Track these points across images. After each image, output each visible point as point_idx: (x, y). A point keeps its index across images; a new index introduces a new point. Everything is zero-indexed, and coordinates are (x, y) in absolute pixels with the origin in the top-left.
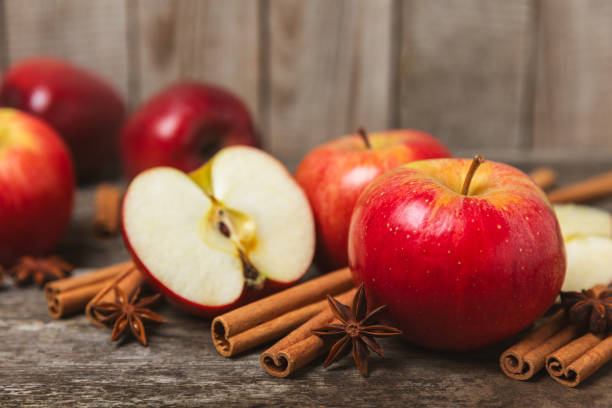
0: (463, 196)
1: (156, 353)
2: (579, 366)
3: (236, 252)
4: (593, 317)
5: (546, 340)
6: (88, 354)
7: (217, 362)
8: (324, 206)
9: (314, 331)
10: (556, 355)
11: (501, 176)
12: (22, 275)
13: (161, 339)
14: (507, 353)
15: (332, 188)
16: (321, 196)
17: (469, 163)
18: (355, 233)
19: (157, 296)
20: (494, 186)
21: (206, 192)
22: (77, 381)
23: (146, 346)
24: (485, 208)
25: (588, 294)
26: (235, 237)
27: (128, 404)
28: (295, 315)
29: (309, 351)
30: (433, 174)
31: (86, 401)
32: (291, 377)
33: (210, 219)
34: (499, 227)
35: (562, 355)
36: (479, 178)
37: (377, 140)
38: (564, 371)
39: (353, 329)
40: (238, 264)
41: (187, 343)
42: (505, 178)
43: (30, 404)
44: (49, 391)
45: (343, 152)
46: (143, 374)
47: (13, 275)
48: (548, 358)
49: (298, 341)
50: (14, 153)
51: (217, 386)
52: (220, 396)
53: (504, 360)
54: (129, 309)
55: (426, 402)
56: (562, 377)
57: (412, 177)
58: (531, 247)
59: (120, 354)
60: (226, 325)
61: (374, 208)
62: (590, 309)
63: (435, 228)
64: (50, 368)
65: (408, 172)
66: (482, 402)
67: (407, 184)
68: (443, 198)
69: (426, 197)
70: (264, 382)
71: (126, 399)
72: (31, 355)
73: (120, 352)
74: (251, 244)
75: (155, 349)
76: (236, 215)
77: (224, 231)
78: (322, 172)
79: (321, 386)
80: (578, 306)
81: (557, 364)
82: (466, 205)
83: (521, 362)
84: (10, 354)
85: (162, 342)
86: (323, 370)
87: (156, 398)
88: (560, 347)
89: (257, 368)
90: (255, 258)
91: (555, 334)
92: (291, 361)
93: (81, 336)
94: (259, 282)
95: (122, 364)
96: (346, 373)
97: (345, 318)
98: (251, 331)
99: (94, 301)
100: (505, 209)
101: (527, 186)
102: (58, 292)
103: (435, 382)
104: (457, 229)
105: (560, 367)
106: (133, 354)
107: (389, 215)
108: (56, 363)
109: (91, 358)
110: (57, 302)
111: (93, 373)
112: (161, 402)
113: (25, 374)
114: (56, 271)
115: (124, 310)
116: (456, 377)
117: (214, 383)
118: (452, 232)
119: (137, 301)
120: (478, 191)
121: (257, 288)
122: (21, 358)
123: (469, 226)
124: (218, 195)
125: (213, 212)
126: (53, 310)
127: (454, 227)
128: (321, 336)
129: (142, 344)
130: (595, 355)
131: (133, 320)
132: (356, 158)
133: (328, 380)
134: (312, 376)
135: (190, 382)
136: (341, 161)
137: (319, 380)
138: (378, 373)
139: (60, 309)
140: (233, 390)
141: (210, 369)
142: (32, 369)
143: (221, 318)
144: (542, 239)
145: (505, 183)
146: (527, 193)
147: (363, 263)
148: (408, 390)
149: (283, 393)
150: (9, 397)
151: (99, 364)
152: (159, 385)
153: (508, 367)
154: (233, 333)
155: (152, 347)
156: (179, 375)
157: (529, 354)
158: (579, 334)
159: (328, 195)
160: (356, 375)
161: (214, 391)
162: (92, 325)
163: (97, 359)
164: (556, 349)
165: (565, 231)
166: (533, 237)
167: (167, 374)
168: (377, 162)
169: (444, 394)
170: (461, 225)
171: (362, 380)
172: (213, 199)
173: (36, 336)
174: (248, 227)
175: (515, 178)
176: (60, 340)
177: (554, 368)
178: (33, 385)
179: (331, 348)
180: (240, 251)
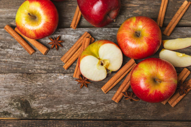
1: (90, 90)
2: (173, 105)
6: (76, 90)
21: (97, 58)
22: (76, 103)
26: (104, 65)
27: (87, 112)
31: (80, 111)
40: (106, 70)
41: (95, 85)
43: (69, 112)
44: (72, 107)
46: (89, 100)
52: (104, 109)
64: (70, 98)
66: (154, 111)
70: (112, 104)
71: (87, 110)
73: (82, 90)
74: (108, 65)
76: (104, 61)
77: (102, 64)
79: (124, 106)
85: (90, 85)
87: (92, 110)
95: (83, 95)
106: (85, 90)
108: (70, 95)
109: (77, 93)
111: (78, 100)
112: (93, 112)
113: (65, 100)
117: (102, 104)
119: (84, 79)
122: (63, 92)
125: (99, 62)
129: (86, 87)
133: (125, 102)
135: (98, 104)
140: (106, 107)
141: (101, 98)
142: (66, 98)
149: (116, 108)
152: (92, 104)
155: (88, 87)
156: (95, 100)
161: (103, 107)
163: (78, 93)
167: (93, 100)
169: (147, 109)
172: (99, 59)
176: (69, 84)
178: (68, 105)
180: (106, 68)
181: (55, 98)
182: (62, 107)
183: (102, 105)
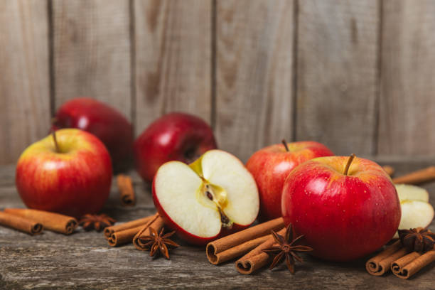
0: (345, 176)
1: (175, 263)
2: (409, 268)
3: (217, 209)
4: (416, 242)
5: (391, 255)
6: (138, 264)
7: (210, 267)
8: (264, 183)
9: (263, 250)
10: (396, 262)
11: (365, 165)
12: (87, 224)
13: (176, 256)
14: (370, 261)
15: (269, 173)
16: (262, 177)
17: (347, 159)
18: (286, 196)
19: (174, 232)
20: (361, 171)
21: (199, 175)
22: (135, 276)
23: (169, 260)
24: (357, 182)
25: (413, 231)
26: (215, 200)
27: (166, 287)
28: (251, 243)
29: (262, 260)
30: (328, 164)
31: (144, 285)
32: (252, 274)
33: (202, 190)
34: (365, 192)
35: (400, 262)
36: (353, 167)
37: (292, 147)
38: (401, 271)
39: (286, 248)
40: (218, 215)
41: (191, 258)
42: (367, 166)
44: (122, 281)
45: (274, 153)
46: (171, 272)
47: (81, 225)
48: (392, 263)
49: (255, 255)
50: (81, 153)
51: (212, 279)
52: (216, 283)
53: (368, 265)
54: (159, 239)
55: (327, 286)
56: (400, 274)
57: (317, 165)
58: (383, 202)
59: (155, 263)
60: (215, 247)
61: (297, 182)
62: (415, 238)
63: (331, 192)
64: (119, 270)
65: (314, 163)
66: (357, 286)
67: (315, 169)
68: (335, 176)
69: (325, 176)
70: (238, 277)
71: (164, 284)
72: (106, 264)
74: (224, 204)
75: (174, 261)
76: (215, 188)
77: (211, 198)
78: (263, 164)
79: (269, 279)
80: (408, 237)
81: (397, 267)
82: (347, 180)
83: (377, 265)
84: (94, 263)
85: (177, 258)
86: (269, 271)
87: (181, 284)
88: (399, 258)
89: (233, 270)
90: (227, 212)
91: (396, 252)
92: (253, 265)
93: (131, 255)
94: (229, 225)
95: (158, 268)
96: (282, 272)
97: (281, 243)
98: (229, 250)
99: (138, 235)
100: (368, 182)
101: (380, 171)
102: (113, 232)
103: (331, 277)
104: (343, 193)
105: (399, 268)
106: (162, 263)
107: (305, 186)
108: (121, 267)
109: (140, 265)
110: (114, 237)
111: (143, 272)
112: (184, 286)
113: (106, 273)
114: (106, 221)
115: (156, 240)
116: (342, 275)
117: (211, 277)
118: (340, 194)
119: (162, 236)
120: (353, 173)
121: (229, 228)
122: (101, 265)
123: (349, 191)
124: (206, 177)
125: (203, 186)
126: (111, 241)
127: (341, 192)
128: (267, 252)
129: (166, 259)
130: (418, 262)
131: (161, 245)
132: (282, 156)
133: (272, 276)
134: (264, 274)
135: (197, 277)
136: (273, 158)
137: (268, 275)
138: (299, 272)
139: (116, 241)
140: (222, 281)
141: (207, 271)
142: (109, 270)
143: (212, 243)
144: (388, 198)
145: (367, 169)
146: (380, 174)
147: (290, 213)
148: (316, 280)
149: (250, 282)
150: (101, 284)
151: (145, 268)
152: (181, 278)
153: (371, 268)
154: (219, 252)
155: (173, 260)
156: (191, 273)
157: (382, 262)
158: (409, 252)
159: (267, 177)
160: (287, 273)
161: (211, 281)
162: (137, 249)
163: (143, 266)
164: (397, 259)
165: (401, 198)
166: (383, 198)
167: (184, 273)
168: (294, 159)
169: (337, 282)
170: (344, 191)
171: (291, 276)
172: (203, 179)
173: (105, 255)
174: (223, 194)
175: (372, 166)
176: (120, 256)
177: (396, 269)
178: (112, 278)
179: (273, 259)
180: (219, 208)
181: (77, 270)
182: (95, 280)
183: (207, 279)
